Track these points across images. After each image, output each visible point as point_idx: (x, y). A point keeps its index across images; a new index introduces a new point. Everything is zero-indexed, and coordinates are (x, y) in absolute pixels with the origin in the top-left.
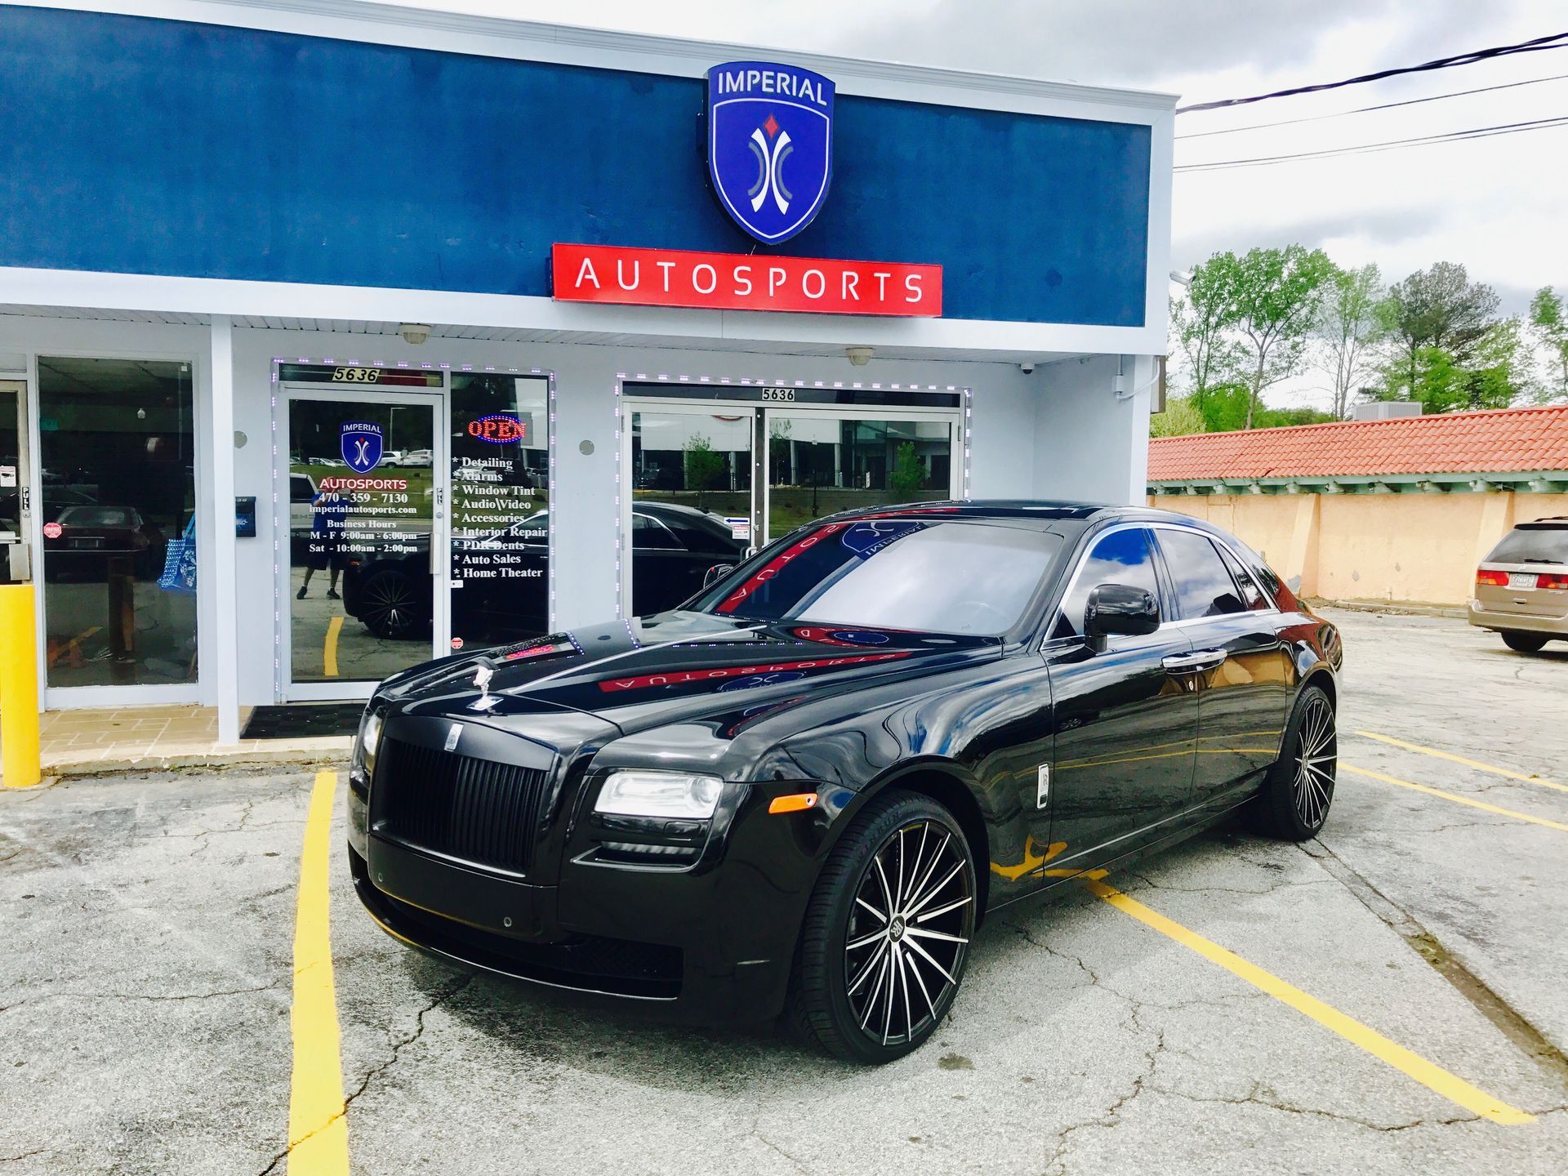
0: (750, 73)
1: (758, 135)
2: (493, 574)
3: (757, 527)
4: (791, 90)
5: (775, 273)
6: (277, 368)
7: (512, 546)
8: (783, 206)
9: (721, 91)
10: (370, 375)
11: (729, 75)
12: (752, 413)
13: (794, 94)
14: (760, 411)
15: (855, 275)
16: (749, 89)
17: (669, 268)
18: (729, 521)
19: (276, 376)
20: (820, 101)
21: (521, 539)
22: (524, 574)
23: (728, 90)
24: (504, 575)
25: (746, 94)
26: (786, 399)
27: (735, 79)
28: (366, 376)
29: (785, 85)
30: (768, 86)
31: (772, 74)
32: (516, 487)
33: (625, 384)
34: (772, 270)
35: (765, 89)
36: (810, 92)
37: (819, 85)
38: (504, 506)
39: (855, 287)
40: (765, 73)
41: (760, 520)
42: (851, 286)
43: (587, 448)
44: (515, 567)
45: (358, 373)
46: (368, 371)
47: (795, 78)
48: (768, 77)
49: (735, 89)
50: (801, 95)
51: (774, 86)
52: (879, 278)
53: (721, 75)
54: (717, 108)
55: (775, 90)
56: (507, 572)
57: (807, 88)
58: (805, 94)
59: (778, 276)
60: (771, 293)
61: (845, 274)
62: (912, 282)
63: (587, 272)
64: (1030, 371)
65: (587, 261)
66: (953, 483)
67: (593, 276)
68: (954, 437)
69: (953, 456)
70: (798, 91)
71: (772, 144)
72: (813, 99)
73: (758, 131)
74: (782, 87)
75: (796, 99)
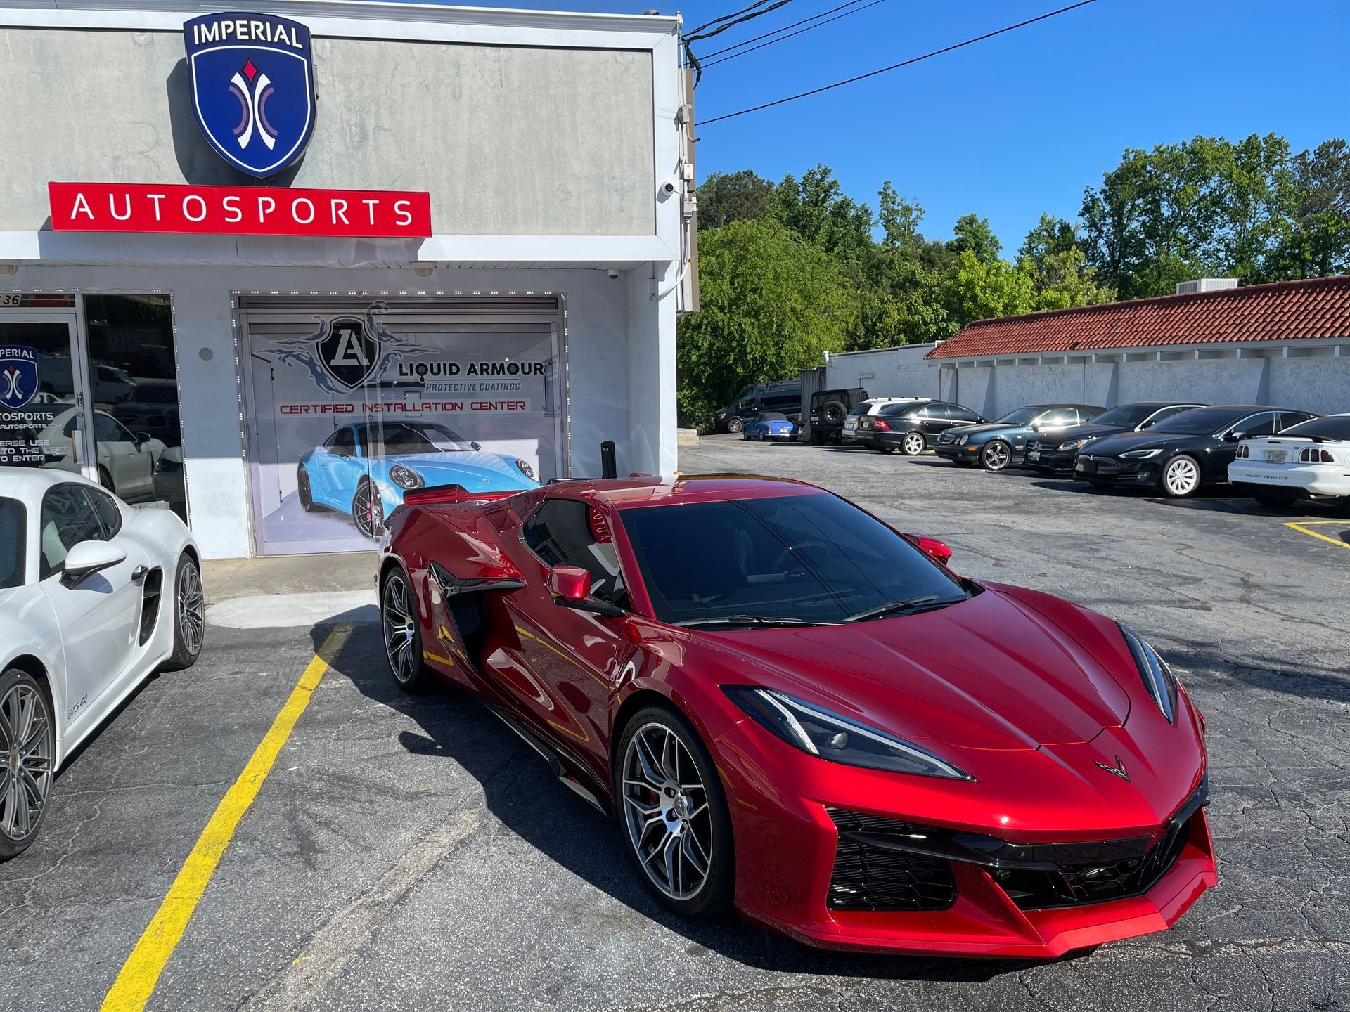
0: (224, 23)
1: (238, 80)
4: (266, 37)
5: (263, 202)
8: (270, 142)
9: (197, 42)
10: (14, 300)
11: (203, 27)
13: (269, 39)
15: (344, 202)
16: (224, 38)
17: (159, 199)
20: (295, 44)
23: (204, 41)
25: (221, 42)
27: (209, 29)
28: (11, 300)
29: (259, 31)
30: (242, 33)
31: (245, 22)
33: (239, 298)
34: (261, 200)
35: (239, 37)
36: (284, 37)
37: (293, 30)
39: (344, 213)
40: (238, 23)
42: (340, 212)
45: (4, 299)
46: (12, 297)
47: (268, 24)
48: (242, 26)
49: (210, 39)
50: (276, 40)
51: (249, 33)
52: (368, 205)
53: (196, 28)
54: (195, 58)
55: (250, 36)
57: (281, 33)
58: (279, 39)
59: (266, 205)
60: (262, 220)
61: (333, 201)
62: (402, 207)
63: (81, 205)
64: (615, 277)
65: (80, 196)
66: (556, 377)
67: (87, 209)
68: (554, 336)
69: (555, 352)
70: (273, 36)
71: (252, 87)
72: (288, 43)
73: (237, 75)
74: (256, 34)
75: (272, 44)
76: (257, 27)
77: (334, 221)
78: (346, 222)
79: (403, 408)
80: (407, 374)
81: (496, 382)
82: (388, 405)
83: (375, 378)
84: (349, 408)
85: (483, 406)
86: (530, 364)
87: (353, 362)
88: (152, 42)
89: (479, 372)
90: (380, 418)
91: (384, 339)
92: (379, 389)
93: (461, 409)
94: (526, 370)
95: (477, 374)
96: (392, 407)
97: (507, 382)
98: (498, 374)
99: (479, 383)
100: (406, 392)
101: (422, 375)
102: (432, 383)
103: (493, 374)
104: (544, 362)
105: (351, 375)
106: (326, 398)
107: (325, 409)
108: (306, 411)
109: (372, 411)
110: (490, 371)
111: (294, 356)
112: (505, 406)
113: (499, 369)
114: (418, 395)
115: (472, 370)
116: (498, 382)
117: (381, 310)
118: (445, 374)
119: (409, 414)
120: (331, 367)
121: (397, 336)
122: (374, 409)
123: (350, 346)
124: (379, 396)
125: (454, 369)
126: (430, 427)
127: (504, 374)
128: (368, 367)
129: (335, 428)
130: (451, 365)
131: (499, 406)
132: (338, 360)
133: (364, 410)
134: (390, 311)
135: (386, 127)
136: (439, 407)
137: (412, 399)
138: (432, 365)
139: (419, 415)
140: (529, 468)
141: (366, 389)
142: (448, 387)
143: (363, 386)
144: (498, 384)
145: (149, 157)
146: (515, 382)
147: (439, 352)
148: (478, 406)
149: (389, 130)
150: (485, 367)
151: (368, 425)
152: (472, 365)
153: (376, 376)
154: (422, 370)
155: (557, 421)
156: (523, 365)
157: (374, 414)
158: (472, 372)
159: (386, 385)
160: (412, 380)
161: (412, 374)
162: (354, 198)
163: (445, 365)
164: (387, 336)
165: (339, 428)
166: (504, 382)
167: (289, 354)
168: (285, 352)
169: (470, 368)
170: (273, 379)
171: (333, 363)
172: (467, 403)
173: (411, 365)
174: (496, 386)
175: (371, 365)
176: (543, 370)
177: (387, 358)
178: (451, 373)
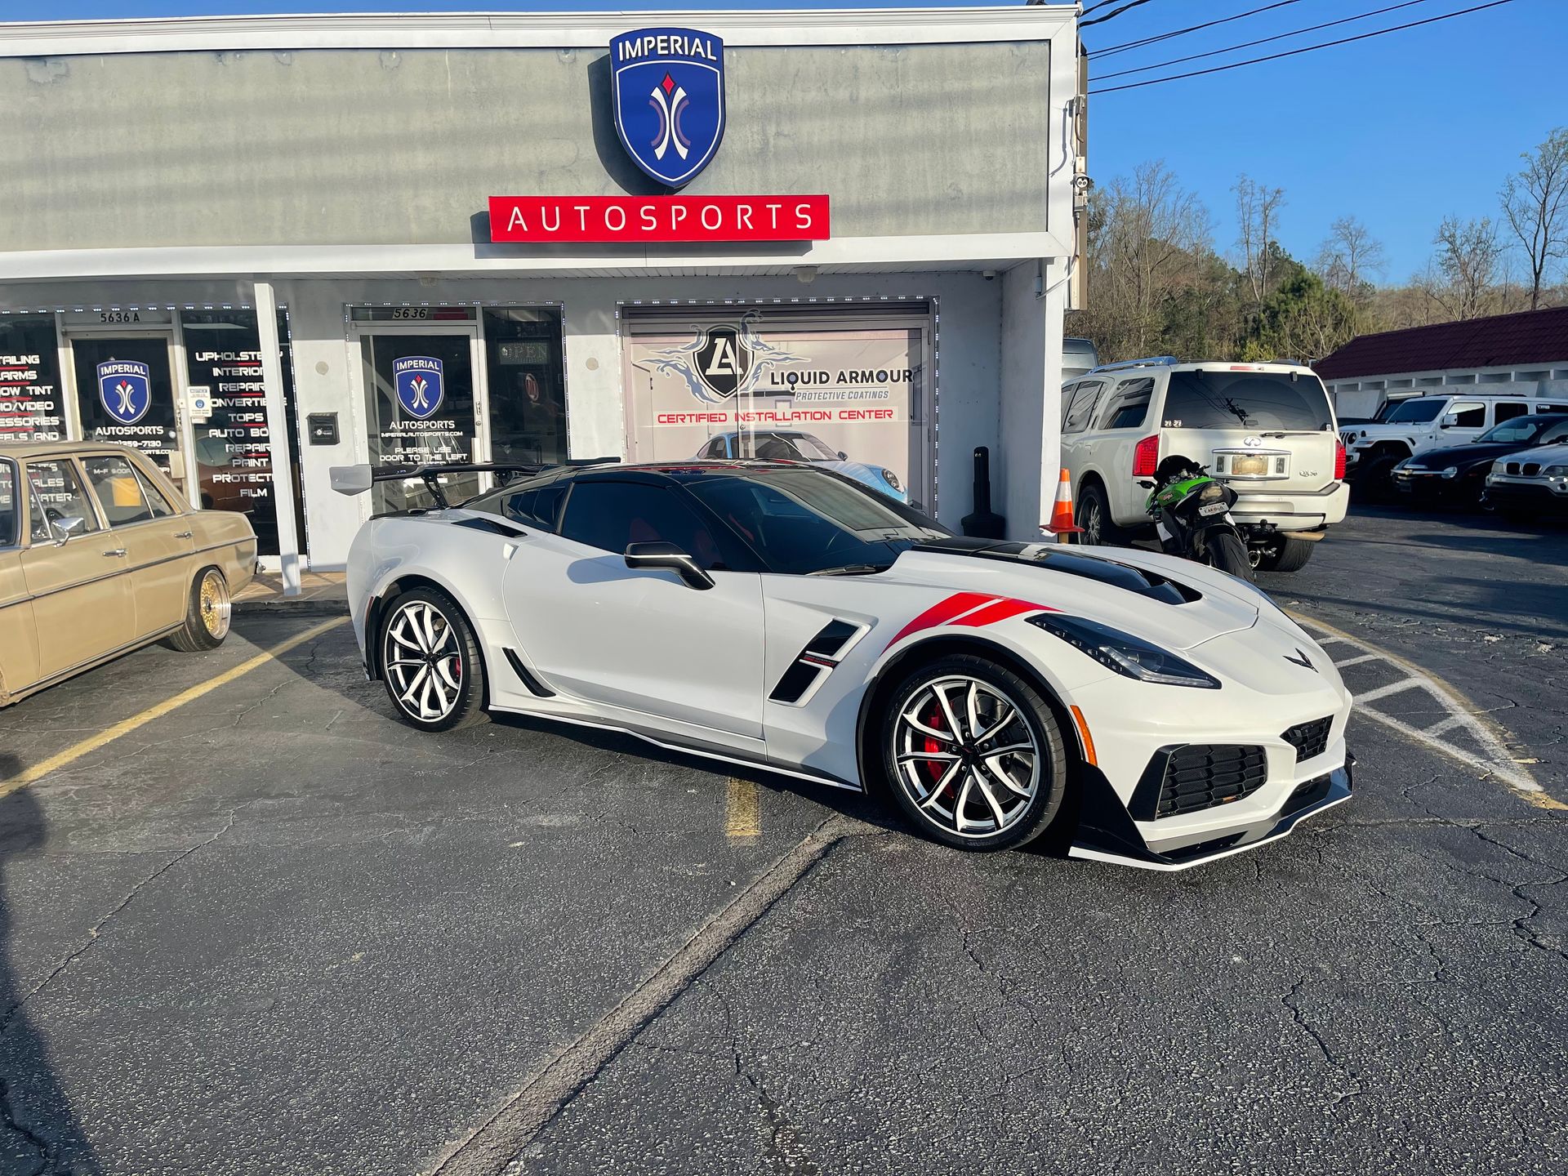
0: (646, 39)
1: (657, 94)
4: (683, 51)
5: (676, 210)
6: (349, 311)
8: (683, 152)
9: (621, 59)
10: (421, 313)
11: (628, 44)
13: (687, 53)
15: (749, 208)
16: (646, 53)
17: (584, 211)
19: (348, 318)
20: (710, 57)
23: (628, 57)
25: (643, 58)
27: (633, 46)
28: (418, 314)
29: (677, 46)
30: (663, 48)
31: (665, 37)
33: (624, 309)
34: (672, 208)
35: (660, 52)
36: (700, 50)
37: (709, 42)
39: (748, 218)
40: (659, 38)
42: (745, 218)
43: (592, 364)
45: (411, 312)
46: (419, 310)
47: (686, 38)
48: (662, 41)
49: (634, 55)
50: (692, 53)
51: (668, 48)
52: (771, 209)
53: (621, 44)
54: (619, 74)
55: (670, 51)
57: (697, 47)
58: (696, 52)
59: (679, 213)
60: (674, 227)
61: (739, 207)
62: (802, 211)
63: (517, 218)
64: (991, 278)
65: (516, 209)
66: (925, 383)
67: (521, 221)
68: (925, 341)
69: (925, 358)
70: (690, 51)
71: (669, 100)
72: (704, 56)
73: (657, 89)
74: (675, 47)
75: (688, 57)
76: (676, 41)
77: (739, 227)
78: (751, 227)
79: (774, 417)
80: (778, 383)
81: (864, 390)
82: (760, 414)
83: (748, 387)
84: (723, 418)
85: (852, 415)
86: (899, 372)
87: (728, 371)
88: (575, 60)
89: (848, 380)
90: (752, 426)
91: (758, 347)
92: (751, 398)
93: (830, 418)
94: (895, 378)
95: (846, 382)
96: (763, 416)
97: (875, 390)
98: (867, 381)
99: (848, 391)
100: (776, 401)
101: (792, 383)
102: (802, 392)
103: (862, 382)
104: (913, 368)
105: (725, 384)
106: (702, 408)
107: (700, 418)
108: (682, 420)
109: (744, 420)
110: (859, 379)
111: (671, 365)
112: (873, 414)
113: (867, 377)
114: (788, 403)
115: (841, 378)
116: (866, 390)
117: (755, 319)
118: (815, 382)
119: (779, 423)
120: (706, 376)
121: (770, 345)
122: (746, 418)
123: (725, 355)
124: (752, 406)
125: (824, 378)
126: (799, 436)
127: (873, 381)
128: (742, 376)
129: (709, 437)
130: (821, 374)
131: (867, 414)
132: (714, 370)
133: (737, 420)
134: (764, 319)
135: (786, 133)
136: (808, 415)
137: (783, 408)
138: (802, 374)
139: (789, 424)
140: (895, 478)
141: (739, 398)
142: (817, 395)
143: (736, 396)
144: (866, 392)
145: (570, 171)
146: (884, 390)
147: (810, 360)
148: (846, 415)
149: (788, 135)
150: (854, 375)
151: (740, 435)
152: (842, 373)
153: (750, 385)
154: (793, 378)
155: (925, 429)
156: (892, 372)
157: (745, 423)
158: (841, 380)
159: (757, 394)
160: (783, 389)
161: (783, 383)
162: (759, 203)
163: (815, 373)
164: (760, 344)
165: (712, 437)
166: (872, 390)
167: (667, 364)
168: (663, 362)
169: (840, 377)
170: (652, 388)
171: (709, 372)
172: (835, 412)
173: (783, 374)
174: (865, 394)
175: (745, 374)
176: (912, 377)
177: (759, 367)
178: (821, 382)
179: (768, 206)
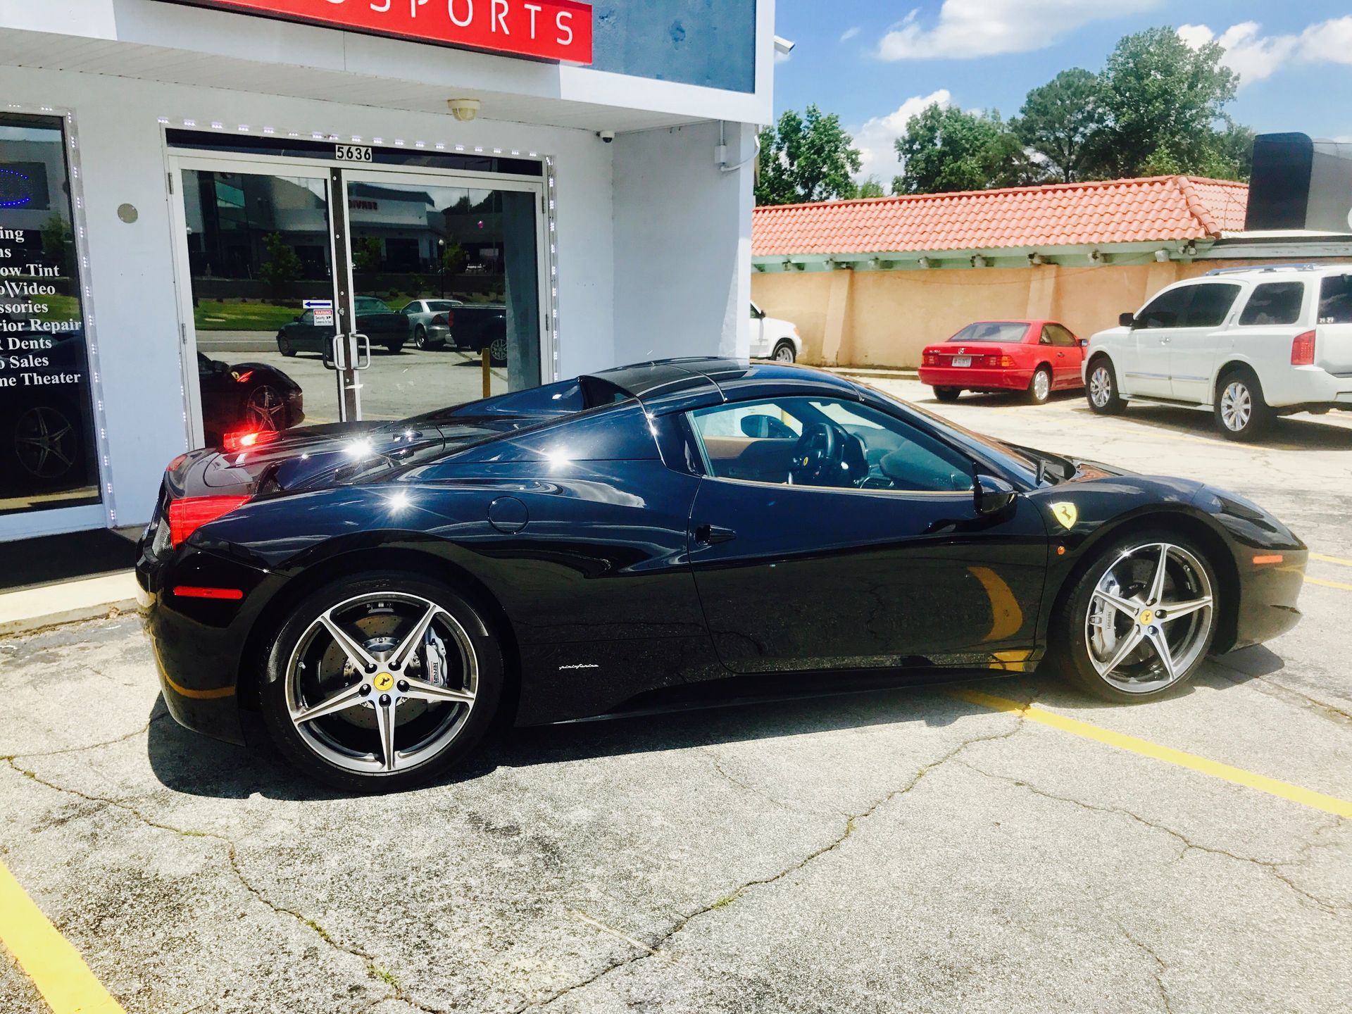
2: (12, 382)
3: (342, 312)
7: (34, 344)
12: (327, 175)
14: (336, 172)
15: (505, 4)
18: (309, 304)
21: (47, 334)
22: (56, 380)
24: (27, 383)
26: (363, 159)
32: (32, 266)
33: (169, 131)
38: (17, 291)
39: (505, 18)
41: (344, 302)
42: (501, 17)
43: (128, 213)
44: (41, 371)
52: (530, 10)
56: (31, 379)
60: (413, 15)
61: (494, 1)
62: (563, 20)
68: (538, 209)
77: (494, 29)
78: (507, 32)
179: (527, 6)
